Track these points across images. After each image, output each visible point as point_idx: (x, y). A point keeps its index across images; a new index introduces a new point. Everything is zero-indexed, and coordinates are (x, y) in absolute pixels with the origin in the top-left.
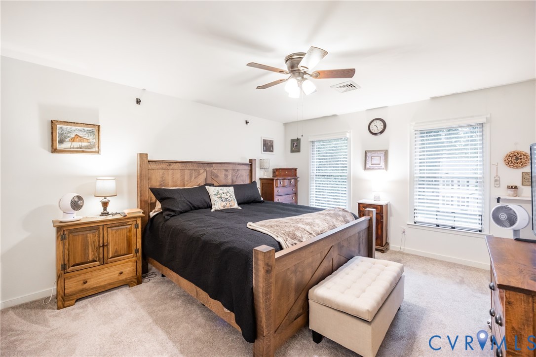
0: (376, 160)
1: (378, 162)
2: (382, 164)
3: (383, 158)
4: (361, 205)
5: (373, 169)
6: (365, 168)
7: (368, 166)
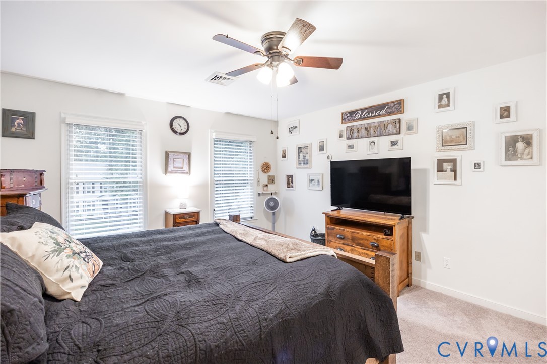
0: (178, 163)
1: (181, 165)
2: (186, 168)
3: (186, 161)
4: (177, 217)
5: (176, 173)
6: (166, 171)
7: (170, 169)
